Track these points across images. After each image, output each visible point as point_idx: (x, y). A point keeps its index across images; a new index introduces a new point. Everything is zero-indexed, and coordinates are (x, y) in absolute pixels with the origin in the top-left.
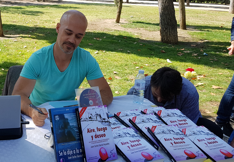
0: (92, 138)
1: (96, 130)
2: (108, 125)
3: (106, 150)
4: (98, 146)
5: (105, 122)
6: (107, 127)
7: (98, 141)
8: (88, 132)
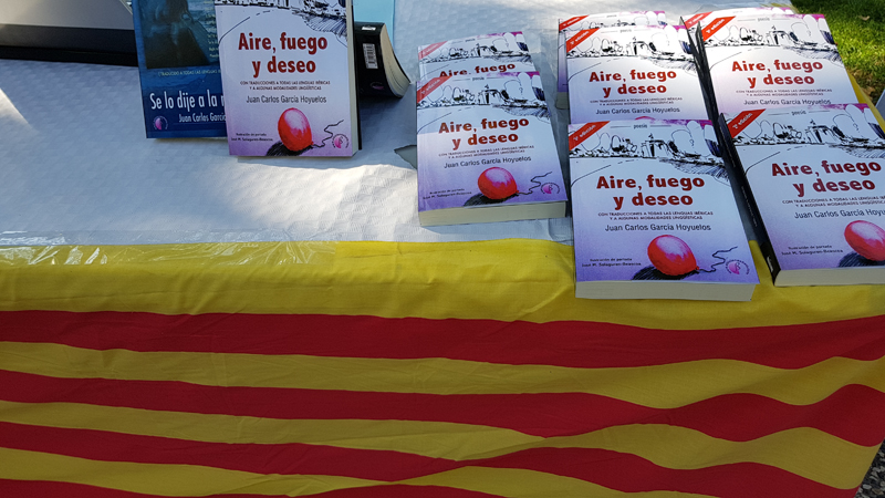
0: (257, 70)
1: (276, 43)
2: (334, 31)
3: (306, 121)
4: (275, 100)
5: (323, 16)
7: (279, 85)
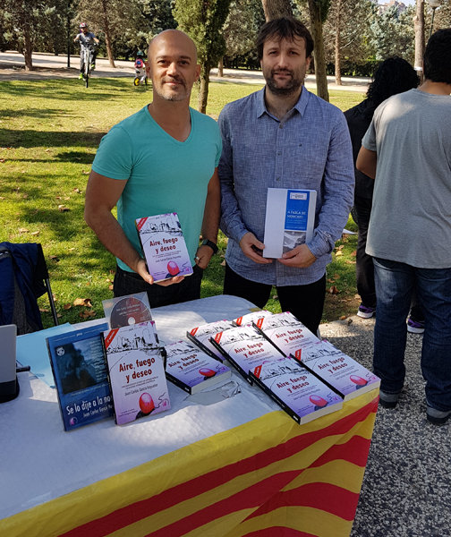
0: (128, 379)
1: (135, 365)
2: (156, 354)
3: (151, 397)
4: (137, 391)
6: (155, 357)
7: (138, 384)
8: (121, 369)
